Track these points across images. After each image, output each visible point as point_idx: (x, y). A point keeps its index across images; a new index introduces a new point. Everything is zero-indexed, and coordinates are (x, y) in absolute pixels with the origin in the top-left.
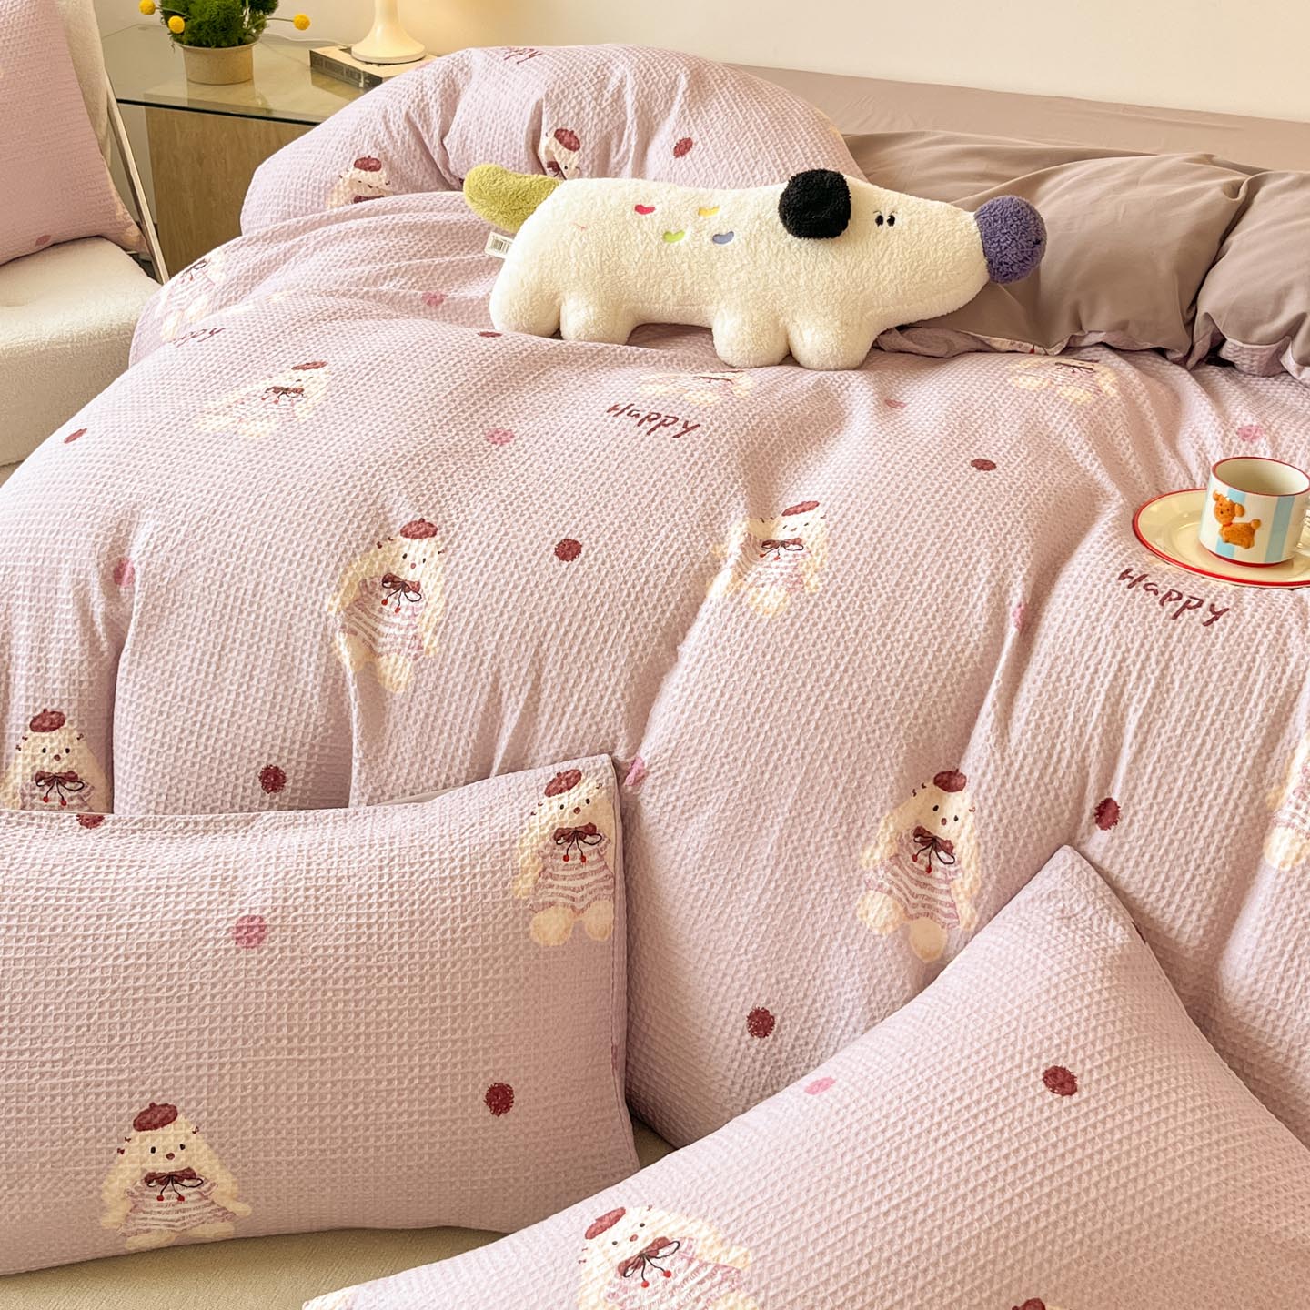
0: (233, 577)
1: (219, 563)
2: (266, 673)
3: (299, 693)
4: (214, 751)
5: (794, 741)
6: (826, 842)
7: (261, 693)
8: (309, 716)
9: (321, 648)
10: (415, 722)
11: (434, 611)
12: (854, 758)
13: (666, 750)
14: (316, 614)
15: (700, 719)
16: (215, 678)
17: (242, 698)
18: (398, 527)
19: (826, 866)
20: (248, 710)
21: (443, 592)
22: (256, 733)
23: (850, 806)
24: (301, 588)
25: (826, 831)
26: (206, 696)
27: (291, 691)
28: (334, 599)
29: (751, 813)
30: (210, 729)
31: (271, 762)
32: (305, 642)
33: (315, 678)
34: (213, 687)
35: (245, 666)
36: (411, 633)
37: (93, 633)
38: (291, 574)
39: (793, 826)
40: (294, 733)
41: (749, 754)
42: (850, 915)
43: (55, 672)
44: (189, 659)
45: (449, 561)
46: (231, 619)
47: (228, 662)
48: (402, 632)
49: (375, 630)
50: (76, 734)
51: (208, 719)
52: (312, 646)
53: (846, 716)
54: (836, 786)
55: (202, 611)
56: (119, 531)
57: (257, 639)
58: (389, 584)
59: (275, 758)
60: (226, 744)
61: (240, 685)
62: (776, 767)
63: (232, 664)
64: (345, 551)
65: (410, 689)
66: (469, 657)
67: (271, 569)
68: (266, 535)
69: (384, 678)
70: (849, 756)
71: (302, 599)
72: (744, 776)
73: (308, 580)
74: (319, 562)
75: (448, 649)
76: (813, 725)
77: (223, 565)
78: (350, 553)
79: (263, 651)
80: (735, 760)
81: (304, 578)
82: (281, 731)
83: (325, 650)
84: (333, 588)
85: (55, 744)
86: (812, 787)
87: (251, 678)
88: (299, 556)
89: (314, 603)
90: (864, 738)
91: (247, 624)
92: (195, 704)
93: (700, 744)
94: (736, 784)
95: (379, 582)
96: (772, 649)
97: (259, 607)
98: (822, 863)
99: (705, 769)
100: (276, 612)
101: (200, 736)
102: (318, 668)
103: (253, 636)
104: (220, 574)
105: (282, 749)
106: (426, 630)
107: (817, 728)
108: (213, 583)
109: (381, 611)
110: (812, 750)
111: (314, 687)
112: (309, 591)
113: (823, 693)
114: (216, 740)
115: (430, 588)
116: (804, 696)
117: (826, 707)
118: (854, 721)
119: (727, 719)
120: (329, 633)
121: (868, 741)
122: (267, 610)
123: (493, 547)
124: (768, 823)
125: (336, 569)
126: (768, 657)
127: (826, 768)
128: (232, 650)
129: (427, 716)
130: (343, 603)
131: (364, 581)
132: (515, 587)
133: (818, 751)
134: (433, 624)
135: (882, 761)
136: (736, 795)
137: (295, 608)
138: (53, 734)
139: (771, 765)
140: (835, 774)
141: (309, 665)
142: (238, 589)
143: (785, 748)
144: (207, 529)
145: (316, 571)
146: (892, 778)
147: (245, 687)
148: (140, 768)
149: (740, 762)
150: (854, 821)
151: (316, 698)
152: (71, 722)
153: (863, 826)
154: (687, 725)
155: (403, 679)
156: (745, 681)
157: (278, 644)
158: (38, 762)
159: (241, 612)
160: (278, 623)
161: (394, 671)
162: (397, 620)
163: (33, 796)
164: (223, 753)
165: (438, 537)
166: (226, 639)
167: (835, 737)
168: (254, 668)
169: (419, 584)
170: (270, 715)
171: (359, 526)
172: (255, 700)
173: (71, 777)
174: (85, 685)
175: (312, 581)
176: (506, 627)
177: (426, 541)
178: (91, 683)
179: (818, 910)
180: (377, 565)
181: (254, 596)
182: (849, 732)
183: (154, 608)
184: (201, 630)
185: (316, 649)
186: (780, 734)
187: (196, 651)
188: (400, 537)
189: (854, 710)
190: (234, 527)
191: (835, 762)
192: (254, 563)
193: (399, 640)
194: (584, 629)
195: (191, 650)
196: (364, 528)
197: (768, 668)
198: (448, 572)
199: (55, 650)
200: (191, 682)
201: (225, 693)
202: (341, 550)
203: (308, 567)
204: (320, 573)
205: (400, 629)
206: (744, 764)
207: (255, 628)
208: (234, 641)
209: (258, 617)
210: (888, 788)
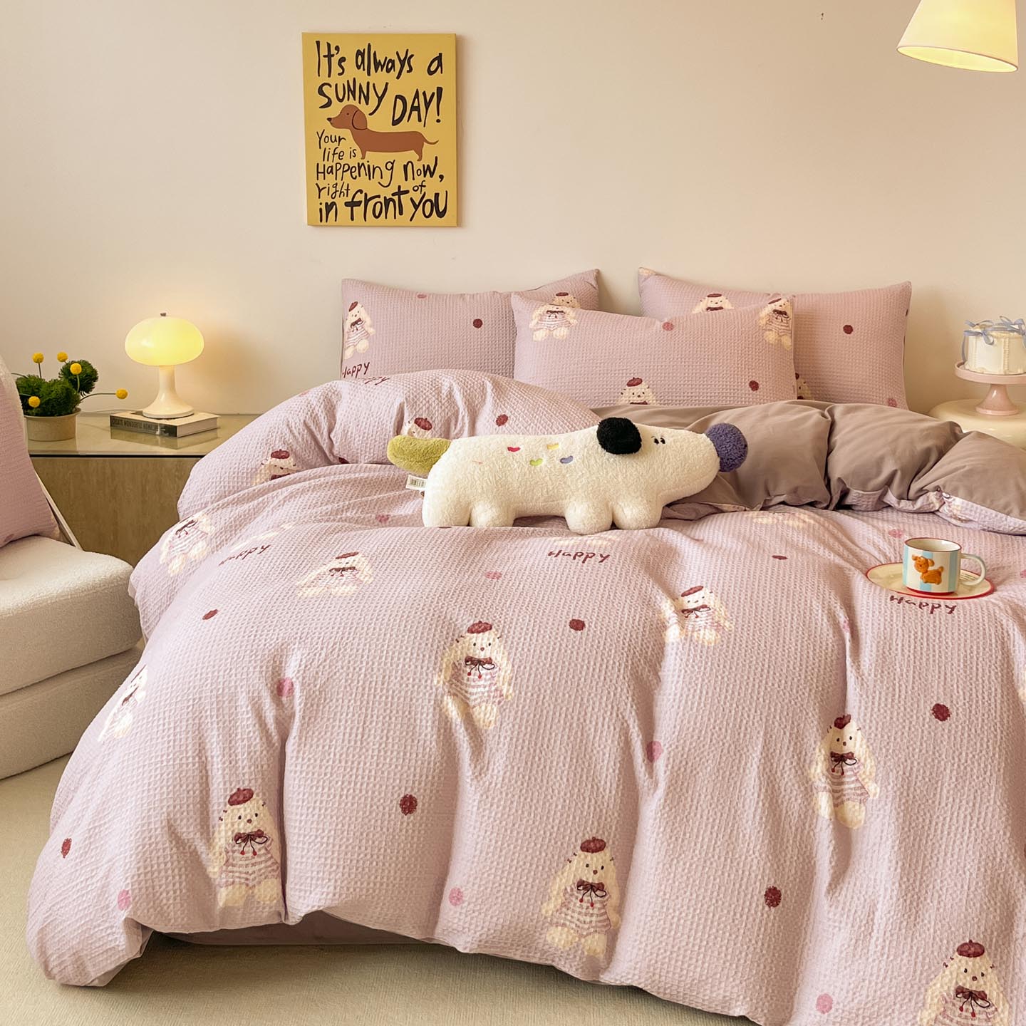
0: (365, 675)
1: (354, 669)
2: (398, 733)
3: (422, 742)
4: (367, 792)
5: (753, 710)
6: (787, 769)
7: (396, 747)
8: (430, 756)
9: (435, 709)
10: (504, 744)
11: (506, 672)
12: (790, 715)
13: (674, 732)
14: (428, 688)
15: (692, 709)
16: (361, 743)
17: (382, 753)
18: (465, 628)
19: (790, 784)
20: (388, 760)
21: (508, 660)
22: (395, 774)
23: (796, 744)
24: (415, 674)
25: (785, 762)
26: (357, 756)
27: (416, 742)
28: (440, 676)
29: (737, 761)
30: (363, 778)
31: (407, 793)
32: (423, 708)
33: (432, 730)
34: (361, 749)
35: (382, 731)
36: (493, 688)
37: (267, 732)
38: (407, 666)
39: (765, 763)
40: (421, 770)
41: (728, 724)
42: (811, 811)
43: (243, 761)
44: (341, 734)
45: (506, 642)
46: (368, 703)
47: (370, 731)
48: (487, 689)
49: (466, 692)
50: (261, 802)
51: (360, 772)
52: (428, 709)
53: (778, 692)
54: (785, 733)
55: (346, 701)
56: (275, 662)
57: (388, 711)
58: (469, 663)
59: (409, 789)
60: (375, 786)
61: (380, 745)
62: (746, 729)
63: (373, 732)
64: (438, 647)
65: (498, 724)
66: (535, 696)
67: (391, 665)
68: (383, 646)
69: (479, 721)
70: (788, 714)
71: (417, 681)
72: (728, 738)
73: (419, 667)
74: (424, 656)
75: (520, 693)
76: (761, 700)
77: (357, 669)
78: (442, 648)
79: (394, 719)
80: (720, 729)
81: (416, 667)
82: (412, 769)
83: (438, 709)
84: (437, 670)
85: (248, 811)
86: (771, 737)
87: (388, 738)
88: (409, 654)
89: (426, 681)
90: (793, 703)
91: (380, 704)
92: (350, 763)
93: (695, 724)
94: (724, 744)
95: (463, 662)
96: (722, 661)
97: (388, 691)
98: (787, 783)
99: (702, 739)
100: (400, 692)
101: (356, 784)
102: (433, 722)
103: (385, 711)
104: (356, 675)
105: (414, 783)
106: (503, 684)
107: (764, 701)
108: (352, 682)
109: (468, 680)
110: (765, 714)
111: (432, 736)
112: (421, 674)
113: (761, 681)
114: (368, 784)
115: (499, 659)
116: (751, 685)
117: (766, 689)
118: (784, 694)
119: (708, 706)
120: (439, 697)
121: (796, 703)
122: (394, 692)
123: (531, 630)
124: (749, 765)
125: (436, 658)
126: (722, 666)
127: (776, 724)
128: (371, 723)
129: (511, 739)
130: (445, 678)
131: (454, 663)
132: (554, 649)
133: (769, 715)
134: (507, 679)
135: (807, 714)
136: (725, 751)
137: (413, 686)
138: (246, 805)
139: (743, 728)
140: (782, 726)
141: (427, 722)
142: (371, 682)
143: (749, 716)
144: (340, 650)
145: (423, 661)
146: (816, 723)
147: (383, 745)
148: (313, 815)
149: (723, 730)
150: (801, 753)
151: (434, 743)
152: (258, 795)
153: (806, 754)
154: (684, 715)
155: (492, 719)
156: (713, 682)
157: (404, 713)
158: (236, 826)
159: (375, 697)
160: (402, 699)
161: (485, 715)
162: (482, 683)
163: (234, 852)
164: (373, 792)
165: (494, 630)
166: (366, 717)
167: (776, 704)
168: (388, 731)
169: (490, 659)
170: (404, 760)
171: (442, 632)
172: (392, 752)
173: (260, 834)
174: (265, 767)
175: (422, 668)
176: (555, 673)
177: (487, 633)
178: (269, 766)
179: (790, 813)
180: (459, 652)
181: (383, 684)
182: (783, 701)
183: (312, 705)
184: (347, 715)
185: (431, 710)
186: (743, 708)
187: (345, 728)
188: (468, 634)
189: (782, 687)
190: (359, 645)
191: (780, 719)
192: (379, 664)
193: (486, 694)
194: (604, 666)
195: (342, 728)
196: (445, 633)
197: (724, 672)
198: (508, 648)
199: (241, 748)
200: (345, 749)
201: (370, 751)
202: (435, 647)
203: (417, 660)
204: (426, 662)
205: (485, 687)
206: (726, 731)
207: (386, 705)
208: (372, 716)
209: (387, 698)
210: (815, 729)
